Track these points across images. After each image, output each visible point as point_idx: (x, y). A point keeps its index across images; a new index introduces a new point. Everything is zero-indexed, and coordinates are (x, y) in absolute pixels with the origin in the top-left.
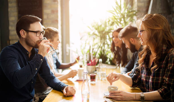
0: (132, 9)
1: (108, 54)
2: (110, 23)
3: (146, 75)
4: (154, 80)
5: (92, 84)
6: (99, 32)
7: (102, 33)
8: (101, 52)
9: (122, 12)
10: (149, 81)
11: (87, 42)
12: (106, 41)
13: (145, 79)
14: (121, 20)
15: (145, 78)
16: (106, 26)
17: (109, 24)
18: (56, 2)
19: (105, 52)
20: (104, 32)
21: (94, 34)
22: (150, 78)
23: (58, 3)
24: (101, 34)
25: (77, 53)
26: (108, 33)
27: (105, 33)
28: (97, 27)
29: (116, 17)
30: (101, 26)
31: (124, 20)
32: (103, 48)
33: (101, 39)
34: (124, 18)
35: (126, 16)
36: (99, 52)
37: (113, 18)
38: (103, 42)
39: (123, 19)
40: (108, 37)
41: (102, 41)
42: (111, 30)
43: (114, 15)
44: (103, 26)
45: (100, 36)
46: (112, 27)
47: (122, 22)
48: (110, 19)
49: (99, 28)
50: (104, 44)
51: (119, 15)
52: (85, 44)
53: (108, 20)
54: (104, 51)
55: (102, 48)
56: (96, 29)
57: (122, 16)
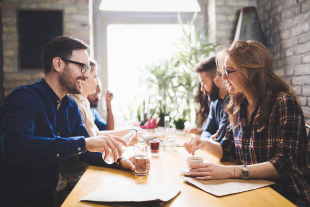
2: (174, 62)
3: (243, 138)
4: (259, 145)
6: (158, 77)
7: (162, 78)
8: (160, 109)
10: (248, 147)
12: (168, 92)
13: (241, 146)
14: (191, 59)
15: (242, 144)
16: (167, 67)
17: (171, 64)
18: (86, 28)
19: (167, 109)
20: (164, 78)
21: (149, 80)
23: (89, 28)
24: (160, 80)
26: (172, 77)
27: (167, 79)
28: (153, 68)
29: (184, 54)
30: (159, 67)
31: (196, 58)
32: (163, 102)
33: (160, 88)
34: (196, 54)
37: (180, 55)
38: (164, 93)
39: (193, 57)
40: (170, 86)
41: (161, 91)
42: (175, 73)
43: (181, 50)
44: (163, 68)
45: (159, 82)
46: (176, 69)
47: (193, 61)
48: (174, 57)
49: (157, 71)
50: (165, 96)
51: (189, 50)
54: (165, 107)
55: (161, 102)
56: (152, 72)
57: (193, 51)
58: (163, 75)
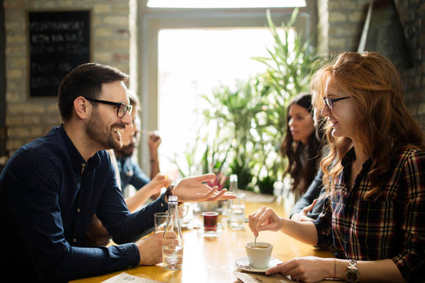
0: (315, 52)
1: (253, 167)
2: (261, 88)
3: (341, 215)
4: (365, 231)
5: (208, 239)
6: (233, 111)
7: (240, 113)
8: (236, 161)
9: (289, 62)
10: (348, 231)
11: (202, 135)
12: (250, 134)
13: (338, 226)
14: (286, 82)
15: (340, 224)
16: (249, 95)
17: (257, 90)
18: (125, 35)
19: (247, 160)
20: (244, 112)
21: (219, 115)
22: (350, 223)
23: (129, 36)
24: (237, 116)
25: (175, 162)
26: (254, 112)
27: (247, 113)
28: (226, 97)
29: (276, 75)
30: (236, 95)
31: (295, 81)
32: (241, 150)
33: (237, 128)
34: (295, 75)
35: (299, 72)
36: (230, 161)
37: (268, 75)
38: (242, 135)
39: (291, 79)
40: (253, 125)
41: (239, 133)
42: (262, 104)
43: (271, 70)
44: (242, 96)
45: (235, 119)
46: (264, 99)
47: (291, 86)
48: (261, 79)
49: (233, 101)
50: (244, 140)
51: (283, 69)
52: (197, 139)
53: (255, 82)
54: (243, 158)
55: (237, 150)
56: (225, 103)
57: (290, 71)
58: (242, 107)
